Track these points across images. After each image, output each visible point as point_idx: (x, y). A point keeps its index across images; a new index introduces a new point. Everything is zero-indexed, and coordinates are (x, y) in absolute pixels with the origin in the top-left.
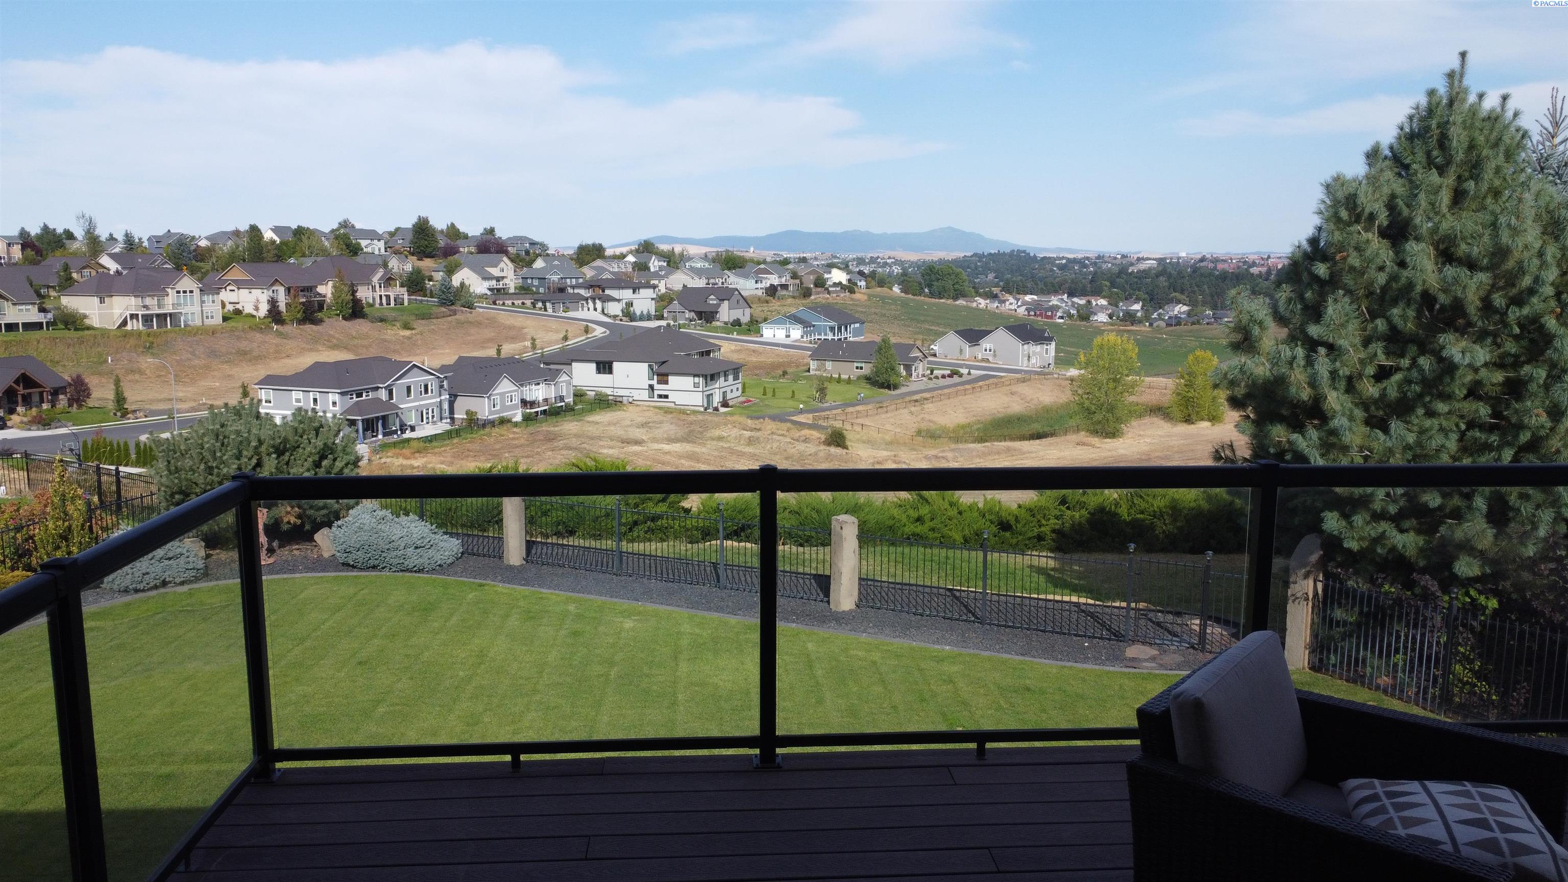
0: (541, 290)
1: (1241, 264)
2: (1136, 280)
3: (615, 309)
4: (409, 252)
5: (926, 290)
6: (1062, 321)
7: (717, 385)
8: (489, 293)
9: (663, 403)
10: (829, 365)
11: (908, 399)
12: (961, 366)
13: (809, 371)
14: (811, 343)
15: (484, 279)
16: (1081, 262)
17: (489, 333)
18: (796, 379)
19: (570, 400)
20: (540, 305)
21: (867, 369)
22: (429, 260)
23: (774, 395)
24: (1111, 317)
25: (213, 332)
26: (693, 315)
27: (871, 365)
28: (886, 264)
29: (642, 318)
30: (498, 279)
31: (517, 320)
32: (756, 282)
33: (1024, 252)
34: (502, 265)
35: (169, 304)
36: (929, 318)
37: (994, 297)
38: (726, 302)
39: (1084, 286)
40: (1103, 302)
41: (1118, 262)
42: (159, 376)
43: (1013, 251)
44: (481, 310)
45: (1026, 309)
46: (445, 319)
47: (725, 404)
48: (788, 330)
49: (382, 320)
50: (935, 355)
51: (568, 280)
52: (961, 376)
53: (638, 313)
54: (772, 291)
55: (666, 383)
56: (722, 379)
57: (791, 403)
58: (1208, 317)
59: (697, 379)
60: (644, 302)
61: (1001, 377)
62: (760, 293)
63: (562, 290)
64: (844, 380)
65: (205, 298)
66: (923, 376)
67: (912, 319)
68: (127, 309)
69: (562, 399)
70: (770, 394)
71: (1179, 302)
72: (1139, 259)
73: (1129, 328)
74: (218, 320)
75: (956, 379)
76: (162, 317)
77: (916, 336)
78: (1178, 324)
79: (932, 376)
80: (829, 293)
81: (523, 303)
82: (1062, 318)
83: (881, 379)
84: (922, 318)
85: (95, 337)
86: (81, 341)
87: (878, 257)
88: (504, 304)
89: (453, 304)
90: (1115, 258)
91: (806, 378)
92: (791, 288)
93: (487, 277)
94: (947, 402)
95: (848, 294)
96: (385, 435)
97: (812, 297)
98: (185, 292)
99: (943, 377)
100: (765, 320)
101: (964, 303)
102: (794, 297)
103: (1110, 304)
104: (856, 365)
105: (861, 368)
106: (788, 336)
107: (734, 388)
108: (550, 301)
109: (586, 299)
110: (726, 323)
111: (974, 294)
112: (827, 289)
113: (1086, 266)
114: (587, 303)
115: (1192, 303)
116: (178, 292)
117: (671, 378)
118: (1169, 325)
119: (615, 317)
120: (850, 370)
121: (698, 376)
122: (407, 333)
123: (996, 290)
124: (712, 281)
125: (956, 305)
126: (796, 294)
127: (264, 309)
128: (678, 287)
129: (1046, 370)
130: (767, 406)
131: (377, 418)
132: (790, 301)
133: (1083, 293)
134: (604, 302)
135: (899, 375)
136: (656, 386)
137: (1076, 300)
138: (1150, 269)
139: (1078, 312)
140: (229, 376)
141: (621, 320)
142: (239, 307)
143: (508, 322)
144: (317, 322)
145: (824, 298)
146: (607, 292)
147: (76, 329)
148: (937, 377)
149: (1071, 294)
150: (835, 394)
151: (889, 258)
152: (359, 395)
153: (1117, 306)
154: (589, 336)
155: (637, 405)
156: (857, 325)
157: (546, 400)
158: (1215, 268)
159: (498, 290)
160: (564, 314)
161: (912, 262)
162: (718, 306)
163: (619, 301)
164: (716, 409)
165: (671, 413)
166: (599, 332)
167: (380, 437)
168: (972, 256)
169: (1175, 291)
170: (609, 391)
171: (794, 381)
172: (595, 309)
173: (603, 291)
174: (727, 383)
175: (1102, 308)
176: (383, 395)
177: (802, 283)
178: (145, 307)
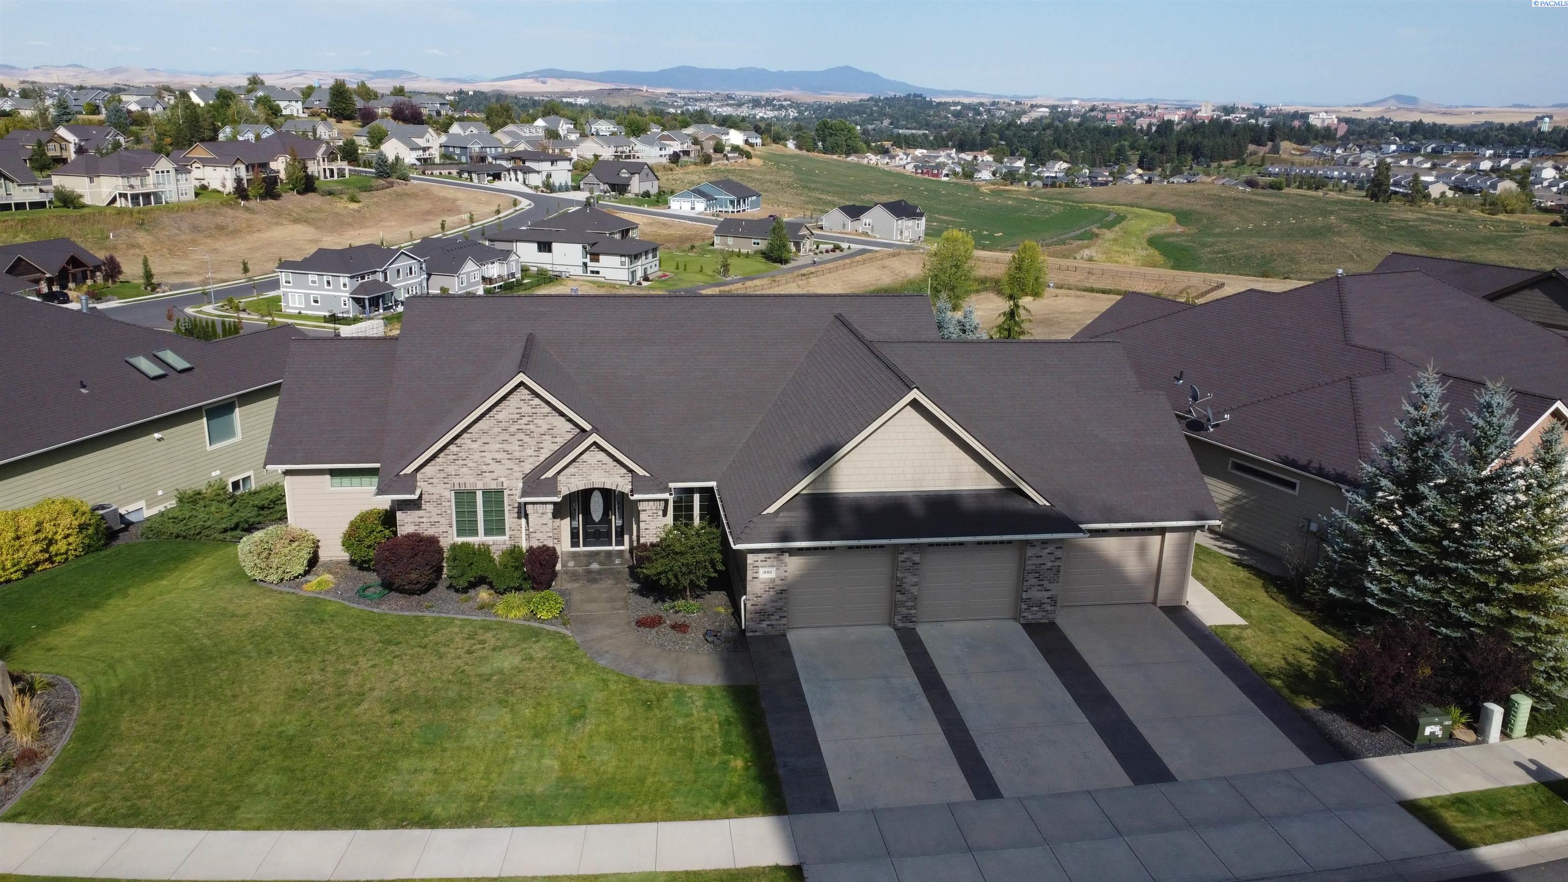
0: (464, 159)
1: (1129, 114)
2: (1024, 133)
3: (536, 180)
4: (327, 113)
5: (820, 144)
6: (946, 179)
7: (640, 263)
8: (418, 163)
9: (594, 278)
10: (730, 241)
11: (796, 273)
12: (843, 240)
13: (713, 244)
14: (713, 215)
15: (412, 149)
16: (975, 109)
17: (426, 205)
18: (703, 252)
19: (518, 275)
20: (466, 175)
21: (763, 245)
22: (347, 122)
23: (685, 270)
24: (994, 174)
25: (190, 208)
26: (607, 187)
27: (766, 242)
28: (781, 107)
29: (561, 189)
30: (425, 149)
31: (449, 192)
32: (661, 149)
33: (920, 96)
34: (428, 136)
35: (151, 183)
36: (819, 186)
37: (885, 152)
38: (637, 176)
39: (974, 139)
40: (989, 158)
41: (1012, 109)
42: (156, 250)
43: (910, 95)
44: (415, 182)
45: (915, 166)
46: (384, 191)
47: (646, 279)
48: (693, 203)
49: (330, 193)
50: (821, 228)
51: (488, 150)
52: (842, 250)
53: (557, 184)
54: (675, 158)
55: (598, 261)
56: (644, 257)
57: (700, 277)
58: (1084, 176)
59: (623, 259)
60: (561, 174)
61: (876, 251)
62: (665, 161)
63: (483, 159)
64: (744, 255)
65: (180, 176)
66: (810, 250)
67: (804, 187)
68: (116, 188)
69: (513, 275)
70: (681, 269)
71: (1061, 159)
72: (1032, 106)
73: (1007, 188)
74: (191, 196)
75: (838, 253)
76: (147, 196)
77: (807, 206)
78: (1053, 185)
79: (817, 251)
80: (728, 159)
81: (450, 173)
82: (947, 175)
83: (775, 255)
84: (813, 186)
85: (94, 214)
86: (83, 219)
87: (774, 99)
88: (432, 174)
89: (389, 176)
90: (1010, 105)
91: (711, 252)
92: (692, 155)
93: (414, 148)
94: (829, 275)
95: (745, 159)
96: (385, 309)
97: (713, 164)
98: (163, 172)
99: (827, 251)
100: (672, 193)
101: (856, 159)
102: (695, 164)
103: (995, 160)
104: (753, 241)
105: (758, 244)
106: (693, 209)
107: (653, 264)
108: (475, 172)
109: (508, 170)
110: (637, 195)
111: (865, 150)
112: (725, 155)
113: (980, 114)
114: (509, 174)
115: (1073, 161)
116: (157, 172)
117: (601, 257)
118: (1045, 185)
119: (536, 188)
120: (749, 246)
121: (624, 256)
122: (355, 206)
123: (887, 144)
124: (620, 149)
125: (848, 163)
126: (698, 160)
127: (230, 186)
128: (589, 156)
129: (915, 245)
130: (680, 279)
131: (378, 297)
132: (692, 168)
133: (972, 149)
134: (525, 173)
135: (789, 251)
136: (589, 264)
137: (962, 155)
138: (1042, 118)
139: (963, 169)
140: (215, 250)
141: (542, 191)
142: (205, 182)
143: (441, 194)
144: (276, 197)
145: (723, 165)
146: (527, 164)
147: (75, 207)
148: (821, 252)
149: (961, 148)
150: (737, 268)
151: (785, 100)
152: (363, 278)
153: (1001, 163)
154: (517, 208)
155: (575, 280)
156: (754, 198)
157: (499, 276)
158: (1104, 119)
159: (425, 160)
160: (489, 185)
161: (809, 104)
162: (630, 179)
163: (538, 172)
164: (639, 284)
165: (603, 287)
166: (525, 204)
167: (381, 311)
168: (868, 100)
169: (1059, 147)
170: (549, 267)
171: (702, 255)
172: (517, 180)
173: (524, 163)
174: (648, 261)
175: (987, 165)
176: (380, 277)
177: (702, 149)
178: (132, 187)
